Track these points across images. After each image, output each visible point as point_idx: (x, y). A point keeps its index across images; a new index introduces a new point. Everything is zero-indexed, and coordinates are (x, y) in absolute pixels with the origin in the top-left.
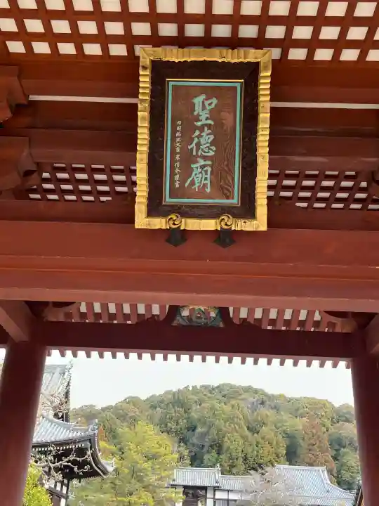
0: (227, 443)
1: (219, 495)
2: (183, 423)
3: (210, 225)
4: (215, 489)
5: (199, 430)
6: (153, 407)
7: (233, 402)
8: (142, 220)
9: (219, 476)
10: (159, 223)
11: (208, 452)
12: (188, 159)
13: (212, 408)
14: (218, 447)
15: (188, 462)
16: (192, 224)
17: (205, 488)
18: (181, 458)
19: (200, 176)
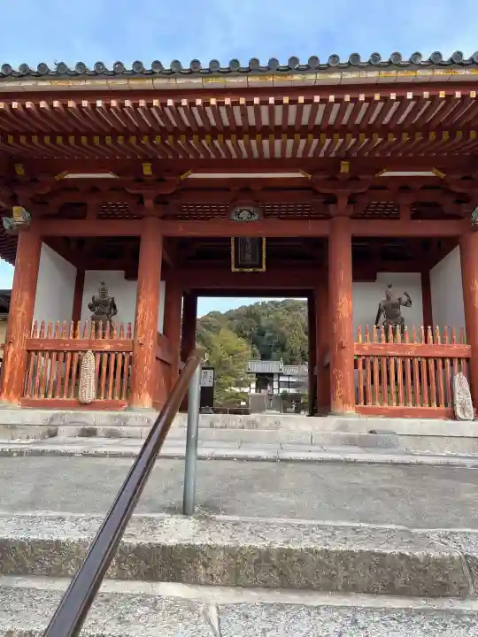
0: (289, 344)
1: (282, 379)
2: (255, 330)
3: (251, 270)
4: (280, 375)
5: (267, 335)
6: (231, 319)
7: (294, 313)
8: (233, 269)
9: (282, 366)
10: (238, 270)
11: (275, 351)
12: (245, 252)
13: (277, 319)
14: (282, 347)
15: (259, 357)
16: (246, 270)
17: (271, 375)
18: (254, 355)
19: (248, 256)
